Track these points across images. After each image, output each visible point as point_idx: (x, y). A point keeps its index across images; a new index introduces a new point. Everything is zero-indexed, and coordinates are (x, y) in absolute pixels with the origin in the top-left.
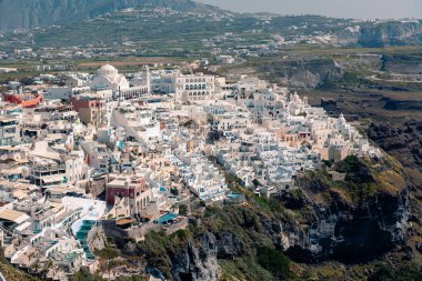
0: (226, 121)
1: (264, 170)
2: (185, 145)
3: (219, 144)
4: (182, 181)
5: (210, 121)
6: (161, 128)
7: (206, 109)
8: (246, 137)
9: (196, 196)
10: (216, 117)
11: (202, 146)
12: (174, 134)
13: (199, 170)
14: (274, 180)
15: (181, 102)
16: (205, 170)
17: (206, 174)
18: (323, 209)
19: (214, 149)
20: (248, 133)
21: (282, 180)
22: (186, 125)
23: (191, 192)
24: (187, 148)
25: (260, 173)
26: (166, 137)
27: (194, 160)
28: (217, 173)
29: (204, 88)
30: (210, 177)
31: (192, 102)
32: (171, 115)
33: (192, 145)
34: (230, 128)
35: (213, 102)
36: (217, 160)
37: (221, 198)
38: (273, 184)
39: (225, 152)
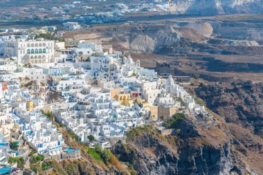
0: (64, 83)
1: (98, 127)
2: (25, 104)
3: (58, 104)
4: (23, 138)
5: (50, 82)
6: (3, 89)
7: (45, 71)
8: (82, 97)
9: (35, 151)
10: (55, 79)
11: (41, 105)
12: (15, 94)
13: (37, 126)
14: (108, 136)
15: (22, 65)
16: (43, 126)
17: (44, 130)
18: (153, 162)
19: (52, 108)
20: (84, 92)
21: (115, 136)
22: (26, 86)
23: (30, 148)
24: (27, 107)
25: (95, 130)
26: (8, 97)
27: (33, 118)
28: (55, 130)
29: (45, 52)
30: (48, 133)
31: (32, 64)
32: (12, 77)
33: (31, 104)
34: (68, 88)
35: (52, 65)
36: (54, 118)
37: (59, 153)
38: (109, 139)
39: (63, 110)
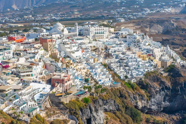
0: (113, 49)
1: (130, 72)
2: (93, 60)
3: (110, 60)
4: (91, 76)
5: (106, 48)
6: (82, 52)
7: (104, 43)
8: (122, 56)
9: (97, 83)
10: (108, 47)
11: (101, 60)
12: (88, 54)
13: (99, 71)
14: (135, 76)
15: (92, 40)
16: (102, 71)
17: (102, 73)
18: (158, 89)
19: (107, 61)
20: (123, 54)
21: (139, 76)
22: (94, 50)
23: (95, 81)
24: (94, 61)
25: (128, 73)
26: (84, 56)
27: (96, 66)
28: (108, 72)
29: (104, 33)
30: (104, 74)
31: (97, 39)
32: (87, 46)
33: (96, 59)
34: (115, 51)
35: (107, 40)
36: (108, 67)
37: (109, 84)
38: (135, 78)
39: (112, 63)
